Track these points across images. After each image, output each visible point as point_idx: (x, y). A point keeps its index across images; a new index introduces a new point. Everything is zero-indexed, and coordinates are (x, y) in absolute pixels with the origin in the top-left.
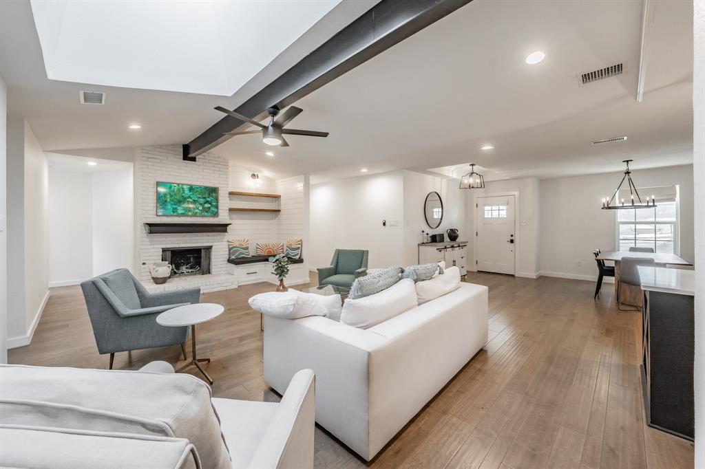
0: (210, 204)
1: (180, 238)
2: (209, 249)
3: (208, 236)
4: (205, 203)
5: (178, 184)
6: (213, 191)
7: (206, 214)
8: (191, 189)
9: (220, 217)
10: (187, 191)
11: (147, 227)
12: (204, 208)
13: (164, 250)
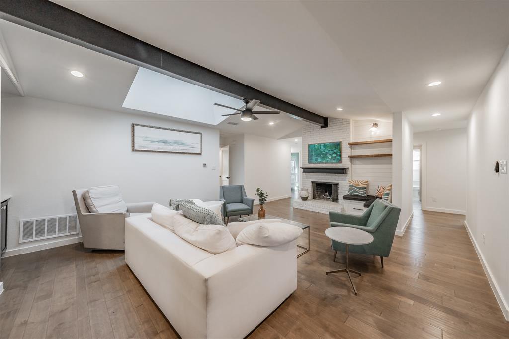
0: (336, 154)
1: (320, 177)
2: (337, 185)
3: (336, 176)
4: (333, 153)
5: (318, 144)
6: (338, 145)
7: (333, 161)
8: (325, 145)
9: (343, 163)
10: (322, 147)
11: (302, 169)
12: (332, 157)
13: (312, 182)
